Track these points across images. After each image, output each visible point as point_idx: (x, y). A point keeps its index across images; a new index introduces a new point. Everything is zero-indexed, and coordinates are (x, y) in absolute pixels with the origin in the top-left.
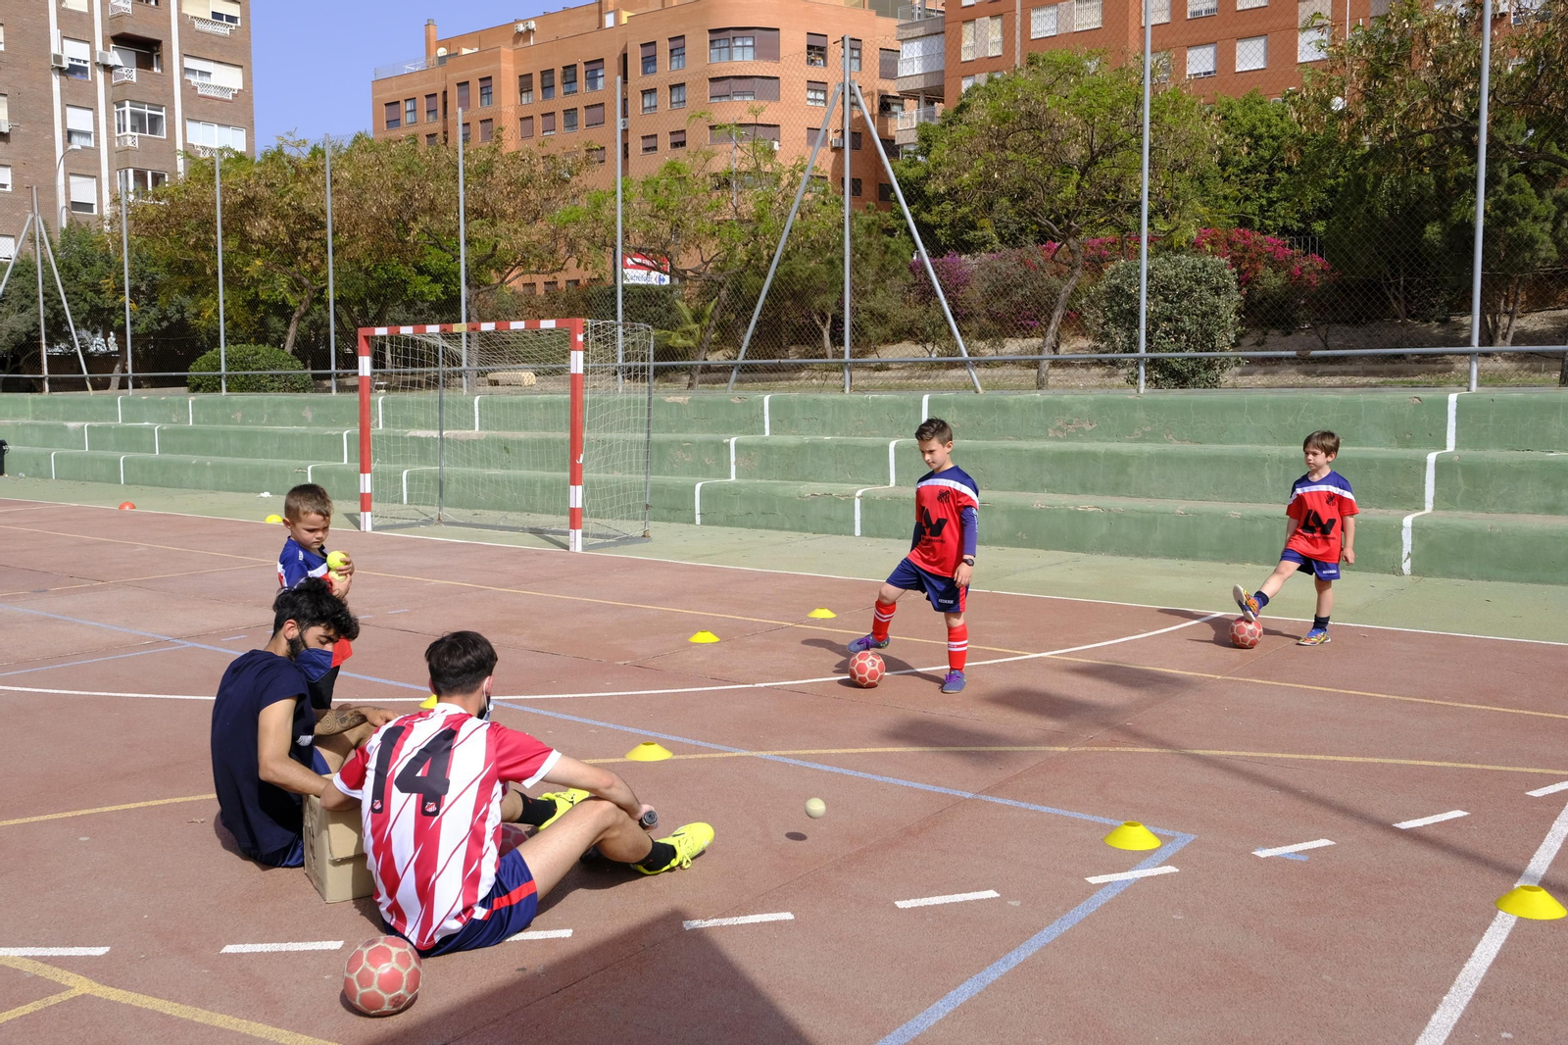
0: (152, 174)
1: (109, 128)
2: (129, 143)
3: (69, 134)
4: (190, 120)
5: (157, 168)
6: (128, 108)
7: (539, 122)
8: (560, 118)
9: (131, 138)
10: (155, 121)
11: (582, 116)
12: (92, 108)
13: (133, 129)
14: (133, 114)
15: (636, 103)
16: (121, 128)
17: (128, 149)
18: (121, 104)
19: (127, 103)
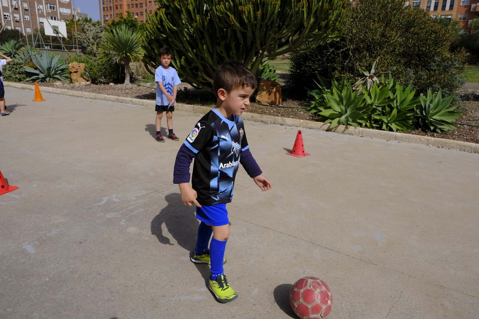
0: (54, 17)
1: (46, 8)
2: (49, 12)
3: (38, 10)
4: (60, 7)
5: (55, 16)
6: (49, 5)
7: (131, 6)
8: (135, 6)
9: (50, 10)
10: (54, 7)
11: (139, 5)
12: (42, 5)
13: (50, 9)
14: (50, 6)
15: (148, 4)
16: (48, 8)
17: (49, 13)
18: (47, 4)
19: (49, 4)
